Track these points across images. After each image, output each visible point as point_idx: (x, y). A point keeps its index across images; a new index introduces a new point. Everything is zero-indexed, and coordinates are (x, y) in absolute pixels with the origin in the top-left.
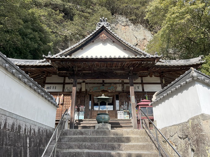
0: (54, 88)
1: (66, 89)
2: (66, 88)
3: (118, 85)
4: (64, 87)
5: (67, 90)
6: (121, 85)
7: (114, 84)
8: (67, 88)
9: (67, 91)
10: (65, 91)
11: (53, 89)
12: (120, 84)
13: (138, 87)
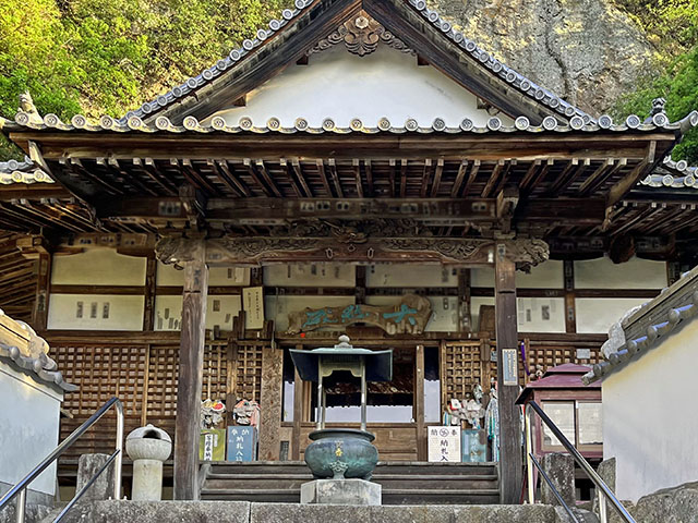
0: (100, 313)
1: (160, 320)
2: (162, 315)
3: (441, 298)
4: (150, 311)
5: (166, 323)
6: (453, 299)
7: (417, 293)
8: (167, 311)
9: (165, 328)
10: (156, 329)
11: (93, 316)
12: (453, 295)
13: (545, 309)
